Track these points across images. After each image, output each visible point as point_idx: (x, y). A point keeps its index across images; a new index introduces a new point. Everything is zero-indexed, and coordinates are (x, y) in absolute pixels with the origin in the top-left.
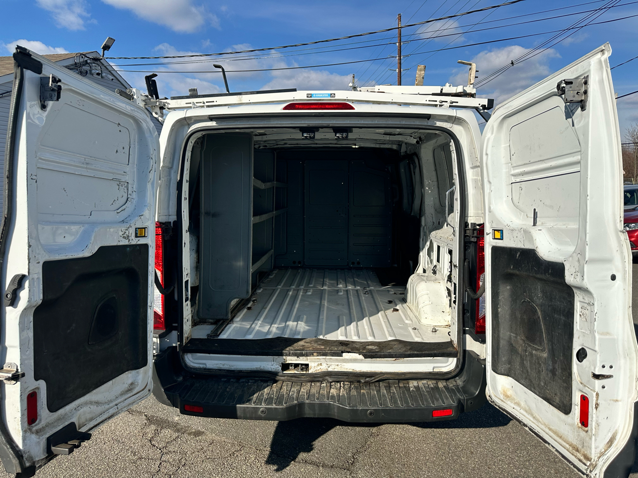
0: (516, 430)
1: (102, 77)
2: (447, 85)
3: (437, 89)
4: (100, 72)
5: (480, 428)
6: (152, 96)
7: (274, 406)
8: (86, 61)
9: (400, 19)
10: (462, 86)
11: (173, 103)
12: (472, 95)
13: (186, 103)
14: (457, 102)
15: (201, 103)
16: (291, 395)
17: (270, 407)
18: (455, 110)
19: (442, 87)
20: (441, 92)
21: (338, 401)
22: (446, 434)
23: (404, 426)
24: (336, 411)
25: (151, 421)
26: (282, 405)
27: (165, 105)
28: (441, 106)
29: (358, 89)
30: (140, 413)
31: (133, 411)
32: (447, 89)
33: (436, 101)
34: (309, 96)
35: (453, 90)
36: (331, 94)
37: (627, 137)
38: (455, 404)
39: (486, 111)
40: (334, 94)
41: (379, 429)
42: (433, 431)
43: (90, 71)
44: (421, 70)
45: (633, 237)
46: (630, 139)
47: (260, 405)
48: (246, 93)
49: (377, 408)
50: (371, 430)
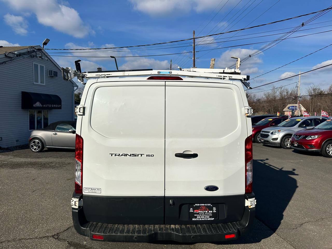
0: (265, 244)
1: (42, 59)
2: (227, 68)
3: (222, 71)
4: (41, 56)
5: (247, 244)
6: (78, 71)
7: (142, 235)
8: (34, 50)
9: (194, 33)
10: (234, 69)
11: (89, 75)
12: (239, 74)
13: (96, 75)
14: (232, 77)
15: (104, 75)
16: (151, 229)
17: (140, 235)
18: (232, 81)
19: (224, 70)
20: (224, 72)
21: (176, 231)
22: (229, 247)
23: (207, 243)
24: (174, 236)
25: (71, 245)
26: (146, 234)
27: (85, 76)
28: (224, 79)
29: (182, 70)
30: (65, 240)
31: (61, 239)
32: (226, 70)
33: (221, 76)
34: (159, 72)
35: (229, 71)
36: (170, 72)
37: (306, 92)
38: (236, 231)
39: (245, 81)
40: (171, 72)
41: (195, 246)
42: (223, 246)
43: (36, 55)
44: (213, 61)
45: (313, 143)
46: (308, 93)
47: (134, 234)
48: (127, 71)
49: (196, 234)
50: (190, 247)
